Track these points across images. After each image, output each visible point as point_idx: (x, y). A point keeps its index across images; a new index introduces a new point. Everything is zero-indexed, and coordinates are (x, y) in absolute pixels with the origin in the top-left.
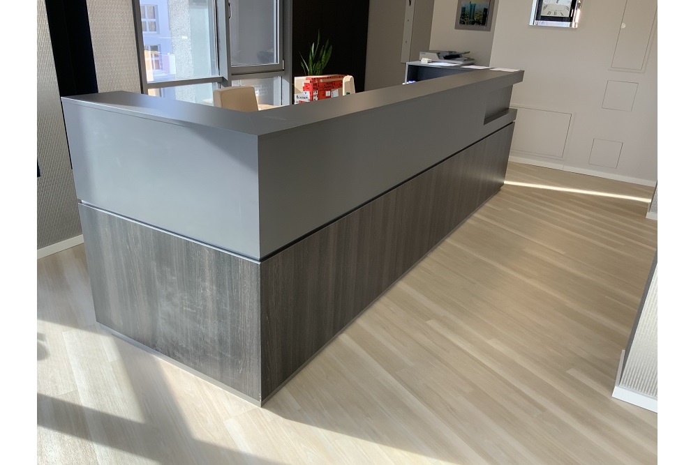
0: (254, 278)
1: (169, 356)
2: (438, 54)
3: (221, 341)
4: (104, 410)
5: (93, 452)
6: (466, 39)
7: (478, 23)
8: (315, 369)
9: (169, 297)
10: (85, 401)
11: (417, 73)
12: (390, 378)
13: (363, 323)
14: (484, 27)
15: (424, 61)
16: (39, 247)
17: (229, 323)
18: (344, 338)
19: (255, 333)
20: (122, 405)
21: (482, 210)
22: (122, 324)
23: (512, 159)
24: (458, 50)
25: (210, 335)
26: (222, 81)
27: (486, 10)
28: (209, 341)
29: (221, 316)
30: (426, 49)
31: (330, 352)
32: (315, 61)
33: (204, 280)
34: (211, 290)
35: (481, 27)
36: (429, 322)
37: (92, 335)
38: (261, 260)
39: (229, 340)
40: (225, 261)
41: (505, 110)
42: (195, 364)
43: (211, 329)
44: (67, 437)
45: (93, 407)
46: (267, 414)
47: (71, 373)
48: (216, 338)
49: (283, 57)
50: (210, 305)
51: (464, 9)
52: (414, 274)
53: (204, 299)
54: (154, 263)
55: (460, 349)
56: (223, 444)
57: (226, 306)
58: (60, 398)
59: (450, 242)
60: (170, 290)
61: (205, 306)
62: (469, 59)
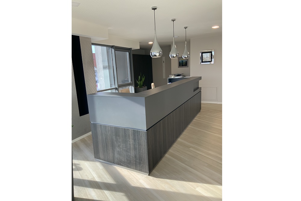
0: (145, 136)
1: (119, 165)
2: (175, 75)
3: (135, 157)
4: (104, 182)
5: (104, 192)
6: (182, 70)
7: (185, 65)
8: (160, 164)
9: (119, 146)
10: (97, 180)
11: (171, 80)
12: (183, 164)
13: (171, 151)
14: (187, 66)
15: (173, 77)
16: (72, 140)
17: (138, 151)
18: (167, 155)
19: (146, 152)
20: (108, 180)
21: (196, 117)
22: (103, 157)
23: (202, 102)
24: (180, 73)
25: (132, 155)
26: (116, 89)
27: (186, 62)
28: (131, 157)
29: (135, 149)
30: (171, 74)
31: (164, 159)
32: (140, 81)
33: (130, 139)
34: (132, 141)
35: (185, 66)
36: (190, 149)
37: (94, 162)
38: (146, 130)
39: (138, 156)
40: (136, 132)
41: (198, 88)
42: (127, 165)
43: (132, 153)
44: (95, 190)
45: (100, 181)
46: (151, 177)
47: (91, 173)
48: (134, 156)
49: (132, 80)
50: (132, 146)
51: (180, 62)
52: (182, 136)
53: (130, 144)
54: (114, 137)
55: (201, 155)
56: (140, 186)
57: (137, 146)
58: (90, 180)
59: (190, 126)
60: (119, 144)
61: (130, 147)
62: (184, 75)
